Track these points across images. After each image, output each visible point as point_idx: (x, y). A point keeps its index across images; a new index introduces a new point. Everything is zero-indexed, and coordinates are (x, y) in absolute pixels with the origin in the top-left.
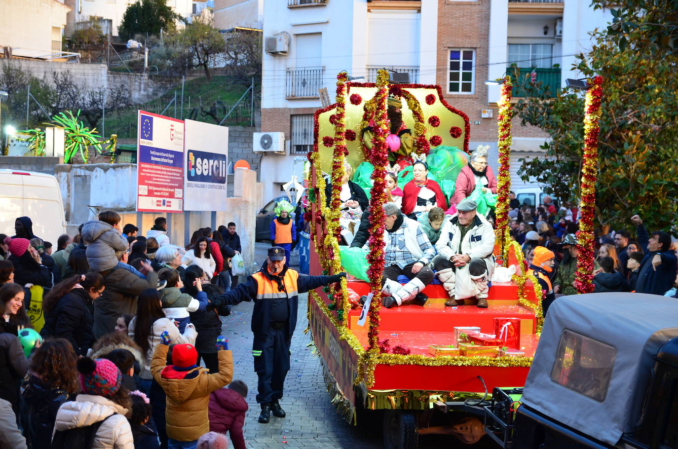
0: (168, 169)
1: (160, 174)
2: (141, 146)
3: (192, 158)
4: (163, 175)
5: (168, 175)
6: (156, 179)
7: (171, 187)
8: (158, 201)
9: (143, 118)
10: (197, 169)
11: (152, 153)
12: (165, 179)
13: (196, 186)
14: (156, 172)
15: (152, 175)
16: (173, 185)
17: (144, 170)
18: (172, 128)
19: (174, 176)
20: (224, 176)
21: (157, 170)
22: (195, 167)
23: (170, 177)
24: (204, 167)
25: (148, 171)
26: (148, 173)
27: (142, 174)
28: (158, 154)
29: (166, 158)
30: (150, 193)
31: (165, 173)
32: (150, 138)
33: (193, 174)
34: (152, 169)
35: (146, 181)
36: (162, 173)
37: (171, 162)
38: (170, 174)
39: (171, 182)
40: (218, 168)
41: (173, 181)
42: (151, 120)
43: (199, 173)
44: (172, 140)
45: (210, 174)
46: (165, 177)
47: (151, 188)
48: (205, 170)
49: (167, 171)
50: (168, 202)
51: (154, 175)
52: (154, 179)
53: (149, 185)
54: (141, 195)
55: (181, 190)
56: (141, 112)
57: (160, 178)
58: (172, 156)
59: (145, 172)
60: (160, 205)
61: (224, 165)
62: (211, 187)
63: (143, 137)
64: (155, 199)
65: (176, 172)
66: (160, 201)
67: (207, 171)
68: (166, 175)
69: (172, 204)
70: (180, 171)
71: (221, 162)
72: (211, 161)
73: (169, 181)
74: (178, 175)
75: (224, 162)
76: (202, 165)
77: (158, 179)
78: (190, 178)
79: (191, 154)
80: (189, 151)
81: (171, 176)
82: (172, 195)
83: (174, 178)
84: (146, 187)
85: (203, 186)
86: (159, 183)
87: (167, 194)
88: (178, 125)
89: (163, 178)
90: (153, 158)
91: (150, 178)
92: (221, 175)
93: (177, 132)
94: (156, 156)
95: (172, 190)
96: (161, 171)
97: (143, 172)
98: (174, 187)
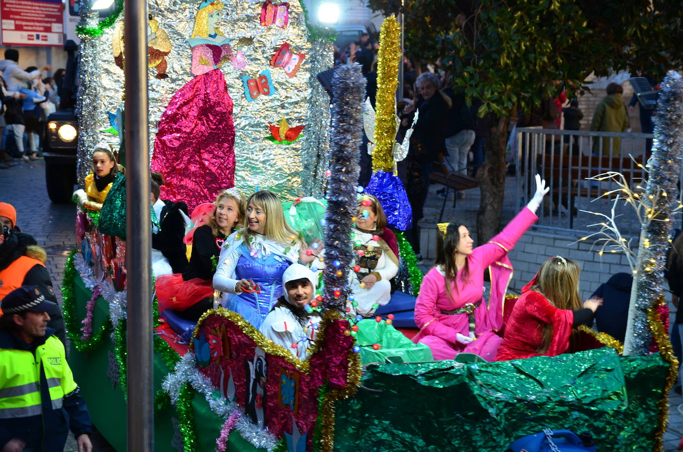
1: (31, 10)
5: (42, 11)
6: (25, 14)
7: (47, 22)
8: (29, 35)
12: (37, 14)
14: (25, 7)
15: (20, 10)
16: (49, 20)
19: (50, 11)
23: (45, 13)
25: (14, 6)
26: (13, 8)
27: (6, 9)
30: (18, 28)
31: (37, 8)
33: (76, 10)
34: (19, 5)
35: (12, 16)
36: (34, 8)
38: (44, 9)
39: (45, 17)
41: (48, 16)
46: (36, 12)
47: (18, 23)
49: (39, 6)
50: (43, 36)
51: (22, 10)
52: (22, 14)
53: (15, 20)
55: (60, 25)
57: (30, 13)
59: (10, 8)
60: (33, 39)
64: (25, 34)
65: (53, 8)
66: (32, 36)
68: (38, 10)
69: (49, 38)
70: (58, 6)
73: (43, 16)
74: (56, 10)
77: (28, 14)
78: (73, 13)
81: (46, 11)
82: (48, 30)
83: (49, 13)
84: (13, 22)
87: (42, 29)
89: (34, 13)
91: (18, 14)
95: (48, 25)
96: (32, 6)
97: (7, 7)
98: (51, 22)
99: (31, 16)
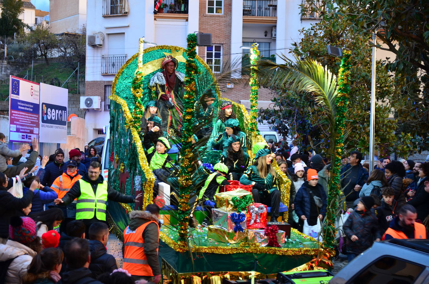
0: (29, 115)
1: (24, 118)
2: (11, 99)
3: (45, 108)
4: (26, 118)
6: (21, 121)
7: (31, 127)
8: (23, 135)
9: (13, 80)
10: (48, 115)
11: (19, 103)
12: (28, 121)
13: (47, 126)
14: (22, 116)
15: (19, 118)
16: (33, 125)
17: (13, 115)
18: (32, 88)
19: (33, 119)
20: (65, 121)
21: (22, 115)
22: (47, 114)
23: (31, 120)
24: (53, 114)
25: (16, 115)
26: (16, 117)
27: (12, 117)
28: (23, 104)
29: (28, 107)
30: (18, 131)
31: (27, 117)
32: (18, 94)
33: (45, 119)
34: (19, 114)
35: (15, 122)
36: (26, 117)
37: (32, 110)
38: (30, 118)
39: (31, 124)
40: (61, 115)
41: (32, 123)
42: (18, 82)
43: (49, 118)
44: (32, 96)
45: (56, 119)
46: (27, 120)
47: (18, 127)
48: (53, 116)
49: (28, 116)
50: (29, 136)
51: (20, 118)
52: (20, 121)
53: (16, 124)
54: (11, 131)
55: (38, 129)
56: (11, 77)
57: (24, 120)
58: (32, 106)
59: (15, 116)
60: (24, 138)
61: (65, 113)
62: (57, 127)
63: (13, 93)
64: (21, 134)
65: (34, 117)
66: (24, 136)
67: (55, 117)
69: (32, 138)
70: (37, 116)
71: (63, 111)
72: (57, 111)
73: (30, 122)
74: (36, 119)
75: (65, 111)
76: (51, 113)
77: (23, 121)
78: (43, 121)
79: (44, 105)
80: (43, 104)
81: (31, 119)
82: (32, 132)
83: (33, 121)
84: (15, 126)
85: (52, 127)
86: (23, 124)
87: (29, 131)
88: (36, 86)
89: (26, 120)
90: (19, 107)
91: (18, 120)
92: (63, 120)
93: (35, 91)
94: (22, 106)
95: (32, 129)
96: (25, 115)
97: (13, 116)
98: (33, 127)
99: (24, 123)
